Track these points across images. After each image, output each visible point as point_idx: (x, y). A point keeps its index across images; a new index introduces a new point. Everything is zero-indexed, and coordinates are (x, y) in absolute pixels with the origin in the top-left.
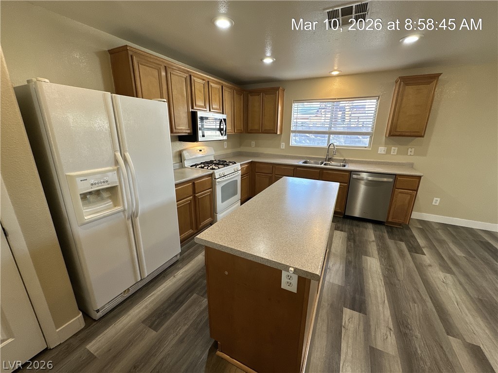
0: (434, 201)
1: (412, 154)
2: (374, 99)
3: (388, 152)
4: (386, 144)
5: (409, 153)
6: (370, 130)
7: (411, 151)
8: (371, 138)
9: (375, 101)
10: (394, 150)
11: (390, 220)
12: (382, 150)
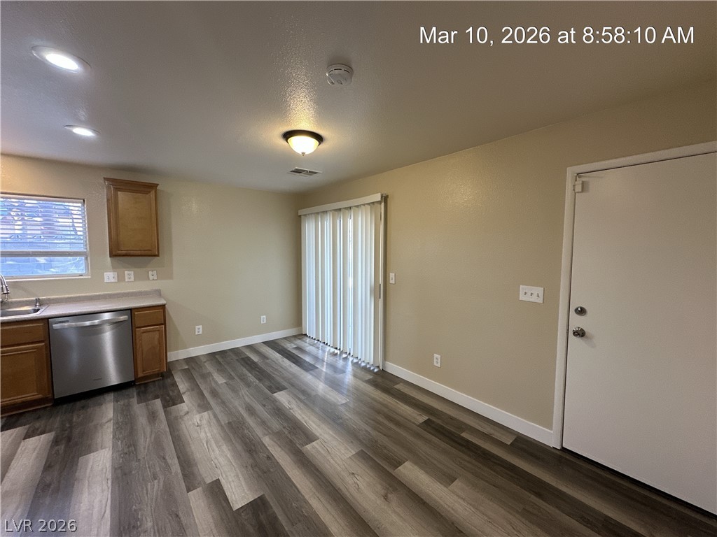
0: (197, 330)
1: (155, 278)
2: (78, 203)
3: (121, 278)
4: (114, 268)
5: (151, 278)
6: (81, 249)
7: (152, 274)
8: (86, 259)
9: (80, 205)
10: (129, 275)
11: (140, 375)
12: (110, 276)
